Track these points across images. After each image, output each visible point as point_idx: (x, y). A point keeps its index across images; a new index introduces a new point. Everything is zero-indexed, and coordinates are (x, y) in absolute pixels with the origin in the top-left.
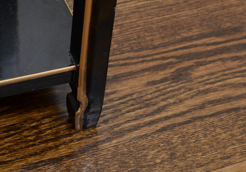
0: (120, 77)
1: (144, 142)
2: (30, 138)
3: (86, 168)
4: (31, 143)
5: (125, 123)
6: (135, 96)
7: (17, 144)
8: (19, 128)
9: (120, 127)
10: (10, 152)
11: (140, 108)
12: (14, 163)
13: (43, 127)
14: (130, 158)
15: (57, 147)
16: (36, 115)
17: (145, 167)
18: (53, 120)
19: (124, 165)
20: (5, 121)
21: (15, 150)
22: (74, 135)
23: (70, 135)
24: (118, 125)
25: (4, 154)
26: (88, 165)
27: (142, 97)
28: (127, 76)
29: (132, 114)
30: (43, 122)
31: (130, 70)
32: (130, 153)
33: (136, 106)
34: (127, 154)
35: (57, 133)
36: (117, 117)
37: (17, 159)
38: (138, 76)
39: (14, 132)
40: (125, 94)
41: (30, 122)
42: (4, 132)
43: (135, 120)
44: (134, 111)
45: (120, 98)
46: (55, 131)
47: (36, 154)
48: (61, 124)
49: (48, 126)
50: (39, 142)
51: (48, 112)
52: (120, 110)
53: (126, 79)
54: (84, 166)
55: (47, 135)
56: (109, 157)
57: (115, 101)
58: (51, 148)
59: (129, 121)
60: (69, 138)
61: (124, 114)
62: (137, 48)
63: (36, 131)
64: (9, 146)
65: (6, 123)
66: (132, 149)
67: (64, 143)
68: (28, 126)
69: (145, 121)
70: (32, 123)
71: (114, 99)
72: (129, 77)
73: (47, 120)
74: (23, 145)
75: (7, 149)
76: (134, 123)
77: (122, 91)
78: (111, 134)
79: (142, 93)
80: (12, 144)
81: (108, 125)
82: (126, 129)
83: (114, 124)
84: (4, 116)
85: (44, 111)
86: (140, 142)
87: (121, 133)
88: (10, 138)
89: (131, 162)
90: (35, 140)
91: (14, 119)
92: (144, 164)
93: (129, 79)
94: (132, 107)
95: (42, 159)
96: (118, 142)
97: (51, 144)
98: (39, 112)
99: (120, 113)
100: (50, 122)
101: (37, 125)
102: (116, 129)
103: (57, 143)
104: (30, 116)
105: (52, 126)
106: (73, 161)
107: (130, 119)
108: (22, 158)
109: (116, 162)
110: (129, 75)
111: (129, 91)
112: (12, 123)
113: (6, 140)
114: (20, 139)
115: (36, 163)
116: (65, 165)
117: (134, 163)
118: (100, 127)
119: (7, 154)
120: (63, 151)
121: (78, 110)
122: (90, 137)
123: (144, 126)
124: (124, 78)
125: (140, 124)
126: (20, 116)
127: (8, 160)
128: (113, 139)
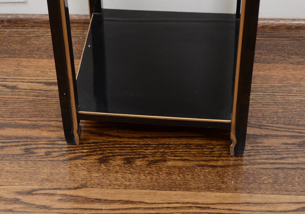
0: (269, 136)
1: (263, 171)
2: (206, 153)
3: (227, 174)
4: (206, 155)
5: (259, 159)
6: (272, 148)
7: (198, 154)
8: (203, 147)
9: (255, 161)
10: (194, 156)
11: (271, 154)
12: (193, 162)
13: (215, 150)
14: (252, 176)
15: (217, 160)
16: (214, 143)
17: (257, 183)
18: (222, 148)
19: (247, 179)
20: (198, 141)
21: (196, 156)
22: (229, 158)
23: (227, 157)
24: (254, 160)
25: (190, 156)
26: (229, 173)
27: (276, 149)
28: (273, 136)
29: (265, 156)
30: (217, 147)
31: (277, 134)
32: (253, 174)
33: (269, 153)
34: (251, 174)
35: (221, 154)
36: (256, 155)
37: (195, 160)
38: (279, 138)
39: (200, 148)
40: (267, 145)
41: (210, 145)
42: (195, 146)
43: (265, 159)
44: (267, 155)
45: (263, 147)
46: (220, 153)
47: (206, 161)
48: (225, 151)
49: (218, 149)
50: (210, 156)
51: (222, 143)
52: (260, 153)
53: (272, 138)
54: (226, 173)
55: (215, 154)
56: (242, 173)
57: (259, 147)
58: (214, 160)
59: (261, 159)
60: (225, 158)
61: (261, 155)
62: (288, 123)
63: (211, 150)
64: (194, 153)
65: (198, 142)
66: (255, 173)
67: (222, 160)
68: (208, 146)
69: (270, 161)
70: (210, 146)
71: (260, 146)
72: (274, 137)
73: (219, 147)
74: (201, 155)
75: (193, 154)
76: (263, 161)
77: (265, 143)
78: (248, 163)
79: (277, 148)
80: (196, 153)
81: (249, 158)
82: (258, 162)
83: (253, 158)
84: (198, 139)
85: (220, 142)
86: (261, 171)
87: (254, 164)
88: (196, 150)
89: (252, 178)
90: (208, 154)
91: (202, 142)
92: (258, 182)
93: (273, 138)
94: (267, 153)
95: (207, 164)
96: (250, 167)
97: (215, 158)
98: (217, 142)
99: (259, 154)
100: (220, 148)
101: (213, 148)
102: (253, 161)
103: (219, 159)
104: (211, 142)
105: (220, 150)
106: (222, 169)
107: (263, 158)
108: (198, 160)
109: (243, 176)
110: (275, 136)
111: (270, 144)
112: (200, 143)
113: (194, 150)
114: (201, 152)
115: (204, 165)
116: (217, 170)
117: (253, 179)
118: (244, 158)
119: (192, 156)
120: (220, 163)
121: (231, 144)
122: (237, 161)
123: (268, 164)
124: (271, 137)
125: (267, 162)
126: (207, 141)
127: (191, 159)
128: (248, 165)
